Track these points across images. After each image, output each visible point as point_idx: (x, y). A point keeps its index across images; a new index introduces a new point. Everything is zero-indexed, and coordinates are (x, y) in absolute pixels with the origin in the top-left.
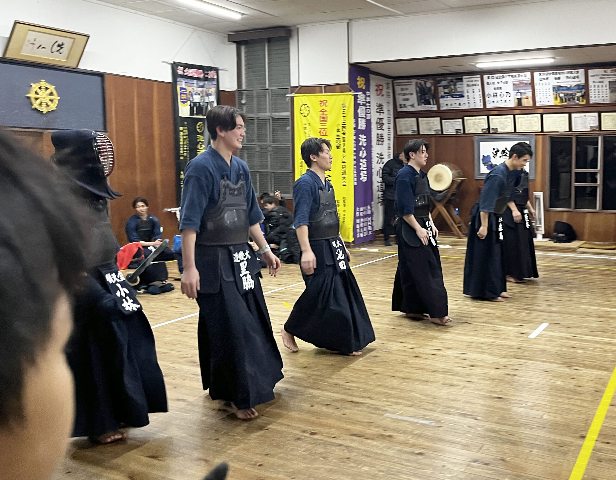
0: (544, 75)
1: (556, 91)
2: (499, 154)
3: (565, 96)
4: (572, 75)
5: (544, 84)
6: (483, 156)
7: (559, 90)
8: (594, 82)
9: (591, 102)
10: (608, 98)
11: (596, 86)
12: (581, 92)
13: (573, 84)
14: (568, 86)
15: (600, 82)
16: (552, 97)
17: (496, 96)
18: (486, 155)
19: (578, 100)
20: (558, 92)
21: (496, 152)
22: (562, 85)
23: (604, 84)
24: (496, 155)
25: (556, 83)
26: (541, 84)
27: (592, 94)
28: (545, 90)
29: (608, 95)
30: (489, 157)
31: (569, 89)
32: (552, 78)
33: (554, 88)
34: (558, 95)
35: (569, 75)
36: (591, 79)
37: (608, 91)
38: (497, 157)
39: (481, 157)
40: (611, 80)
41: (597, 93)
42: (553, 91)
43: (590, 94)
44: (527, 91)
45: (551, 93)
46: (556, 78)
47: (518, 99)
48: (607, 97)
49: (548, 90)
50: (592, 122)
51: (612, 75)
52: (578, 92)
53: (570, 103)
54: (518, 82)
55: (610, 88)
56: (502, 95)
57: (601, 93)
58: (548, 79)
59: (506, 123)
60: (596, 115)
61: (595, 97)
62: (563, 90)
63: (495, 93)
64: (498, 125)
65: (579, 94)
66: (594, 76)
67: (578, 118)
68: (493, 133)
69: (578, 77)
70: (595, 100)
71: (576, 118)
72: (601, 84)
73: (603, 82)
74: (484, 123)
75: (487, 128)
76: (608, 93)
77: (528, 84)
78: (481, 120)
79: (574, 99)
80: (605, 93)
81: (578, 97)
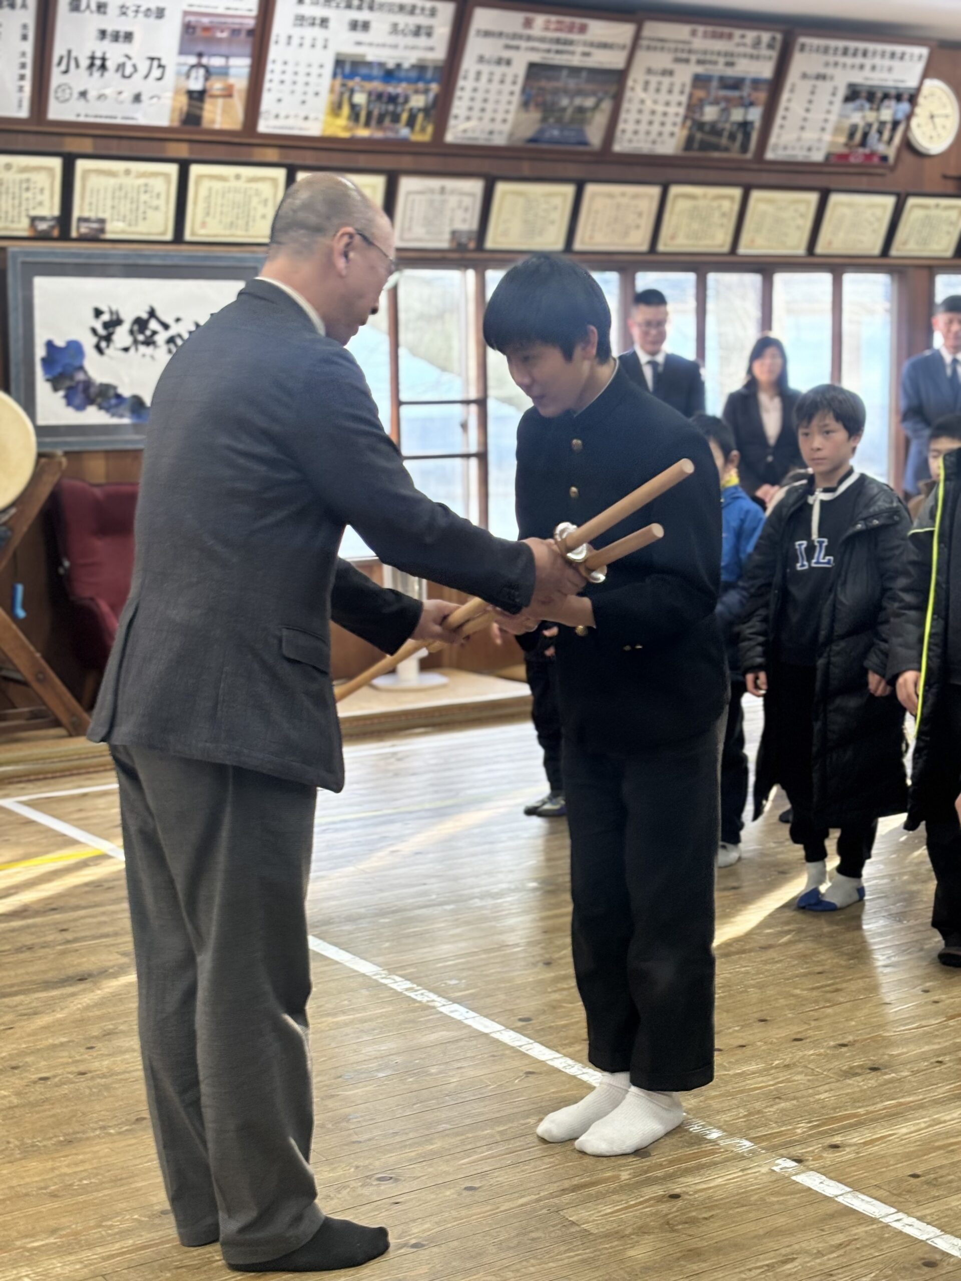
1: (345, 77)
2: (122, 335)
3: (369, 102)
4: (412, 21)
5: (308, 42)
6: (50, 345)
7: (352, 76)
8: (481, 59)
10: (507, 128)
11: (484, 78)
12: (426, 91)
13: (410, 59)
14: (391, 65)
15: (499, 62)
16: (324, 100)
17: (103, 67)
18: (60, 343)
19: (411, 123)
20: (351, 83)
21: (106, 325)
22: (372, 55)
23: (510, 72)
24: (108, 338)
25: (350, 45)
26: (295, 41)
27: (459, 107)
28: (302, 70)
29: (511, 117)
30: (75, 348)
31: (390, 74)
32: (340, 19)
33: (339, 63)
34: (346, 96)
35: (402, 20)
36: (475, 46)
37: (516, 99)
38: (109, 352)
39: (40, 352)
40: (536, 58)
41: (478, 105)
42: (335, 75)
43: (456, 103)
44: (233, 61)
45: (324, 81)
46: (354, 25)
47: (190, 94)
48: (505, 121)
49: (315, 70)
50: (460, 214)
51: (542, 40)
52: (417, 92)
53: (379, 135)
54: (205, 20)
55: (524, 91)
56: (128, 70)
57: (490, 106)
58: (324, 22)
59: (144, 197)
60: (476, 186)
61: (468, 118)
62: (368, 78)
63: (99, 54)
64: (109, 203)
65: (418, 101)
66: (487, 34)
67: (418, 198)
68: (82, 239)
69: (429, 35)
70: (465, 131)
71: (409, 193)
72: (499, 70)
73: (508, 62)
74: (47, 193)
75: (56, 212)
76: (513, 107)
77: (243, 35)
78: (34, 176)
79: (396, 118)
80: (502, 107)
81: (411, 110)
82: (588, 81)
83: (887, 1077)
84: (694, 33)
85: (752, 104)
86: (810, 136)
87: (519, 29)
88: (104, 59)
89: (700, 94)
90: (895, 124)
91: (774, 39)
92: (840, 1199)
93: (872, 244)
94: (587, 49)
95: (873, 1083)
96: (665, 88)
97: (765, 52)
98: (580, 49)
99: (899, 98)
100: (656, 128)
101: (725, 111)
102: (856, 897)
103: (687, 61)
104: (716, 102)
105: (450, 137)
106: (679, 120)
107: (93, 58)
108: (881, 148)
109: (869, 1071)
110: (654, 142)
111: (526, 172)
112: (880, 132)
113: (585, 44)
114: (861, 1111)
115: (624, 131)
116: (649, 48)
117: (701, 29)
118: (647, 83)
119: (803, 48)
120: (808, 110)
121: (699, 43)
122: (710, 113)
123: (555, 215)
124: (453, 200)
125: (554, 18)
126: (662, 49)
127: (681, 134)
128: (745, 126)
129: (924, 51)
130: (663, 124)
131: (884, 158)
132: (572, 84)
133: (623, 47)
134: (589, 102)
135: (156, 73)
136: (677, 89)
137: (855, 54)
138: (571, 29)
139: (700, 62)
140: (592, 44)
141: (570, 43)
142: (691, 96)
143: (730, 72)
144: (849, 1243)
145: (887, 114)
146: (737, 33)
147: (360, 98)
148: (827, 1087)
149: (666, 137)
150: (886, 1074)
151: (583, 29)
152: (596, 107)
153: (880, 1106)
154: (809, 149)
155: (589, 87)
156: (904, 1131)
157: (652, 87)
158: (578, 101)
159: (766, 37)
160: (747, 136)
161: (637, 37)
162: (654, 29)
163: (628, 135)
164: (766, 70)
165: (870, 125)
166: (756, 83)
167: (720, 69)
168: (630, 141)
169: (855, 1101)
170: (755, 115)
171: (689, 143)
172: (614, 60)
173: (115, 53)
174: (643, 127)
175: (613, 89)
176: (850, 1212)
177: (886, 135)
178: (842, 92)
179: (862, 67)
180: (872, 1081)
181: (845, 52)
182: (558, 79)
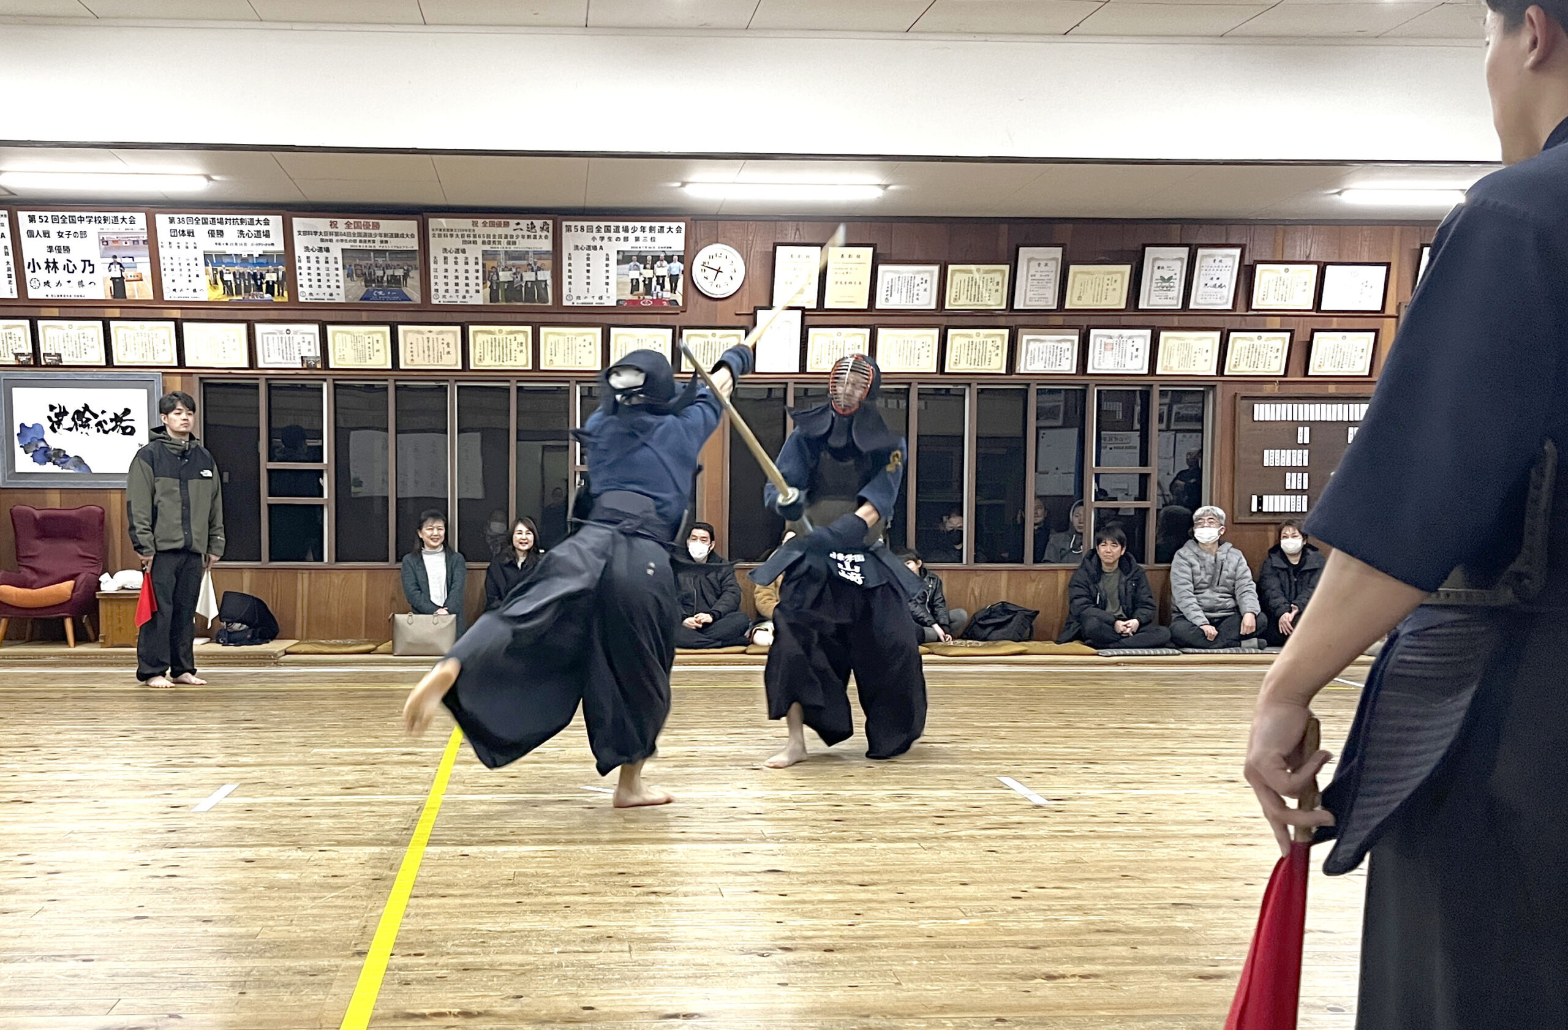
0: (182, 222)
1: (214, 265)
2: (67, 421)
4: (253, 228)
5: (183, 246)
6: (23, 425)
8: (307, 249)
9: (301, 299)
10: (342, 291)
11: (313, 260)
12: (276, 271)
13: (257, 252)
14: (245, 255)
15: (320, 250)
16: (204, 279)
17: (55, 267)
18: (29, 424)
21: (57, 415)
22: (230, 250)
23: (330, 255)
24: (58, 423)
25: (211, 245)
26: (174, 245)
27: (303, 279)
28: (184, 263)
29: (341, 284)
30: (38, 428)
31: (245, 261)
32: (201, 230)
33: (207, 256)
34: (218, 276)
35: (245, 228)
36: (299, 242)
37: (341, 272)
38: (59, 430)
39: (17, 430)
40: (347, 246)
41: (315, 278)
42: (206, 265)
43: (299, 277)
44: (137, 260)
45: (201, 268)
46: (211, 233)
47: (113, 279)
48: (338, 287)
49: (193, 262)
50: (305, 346)
51: (349, 235)
53: (249, 299)
54: (114, 237)
55: (345, 267)
56: (71, 268)
57: (323, 278)
58: (191, 233)
59: (83, 341)
60: (315, 329)
61: (311, 287)
62: (233, 265)
63: (51, 260)
64: (62, 345)
66: (306, 233)
67: (270, 336)
68: (47, 366)
69: (268, 235)
70: (310, 294)
71: (265, 334)
72: (323, 255)
73: (327, 250)
74: (23, 339)
75: (30, 351)
76: (341, 278)
77: (141, 243)
78: (13, 331)
80: (333, 278)
81: (268, 282)
82: (393, 258)
84: (475, 224)
85: (539, 269)
86: (598, 289)
87: (329, 229)
88: (55, 263)
90: (675, 277)
91: (545, 224)
94: (383, 239)
96: (461, 261)
97: (539, 233)
98: (378, 239)
99: (669, 259)
100: (462, 288)
103: (475, 242)
106: (480, 281)
107: (47, 262)
108: (667, 295)
110: (464, 297)
113: (380, 235)
115: (437, 290)
116: (437, 235)
117: (480, 221)
118: (445, 258)
119: (569, 229)
120: (588, 271)
121: (480, 230)
122: (504, 276)
123: (380, 346)
125: (352, 221)
126: (452, 236)
129: (681, 225)
130: (467, 285)
132: (380, 261)
134: (399, 273)
135: (89, 269)
136: (472, 261)
137: (617, 231)
138: (367, 226)
139: (484, 242)
140: (386, 235)
141: (370, 235)
143: (512, 248)
145: (662, 270)
146: (513, 222)
149: (473, 294)
151: (376, 226)
154: (601, 298)
155: (395, 263)
157: (451, 260)
158: (389, 272)
159: (538, 223)
161: (423, 228)
162: (440, 223)
163: (441, 292)
164: (546, 245)
165: (650, 279)
166: (539, 254)
167: (503, 247)
168: (444, 296)
170: (546, 275)
171: (493, 297)
172: (411, 244)
173: (61, 259)
174: (452, 287)
175: (419, 262)
177: (667, 285)
178: (614, 258)
179: (626, 239)
181: (608, 229)
182: (369, 258)
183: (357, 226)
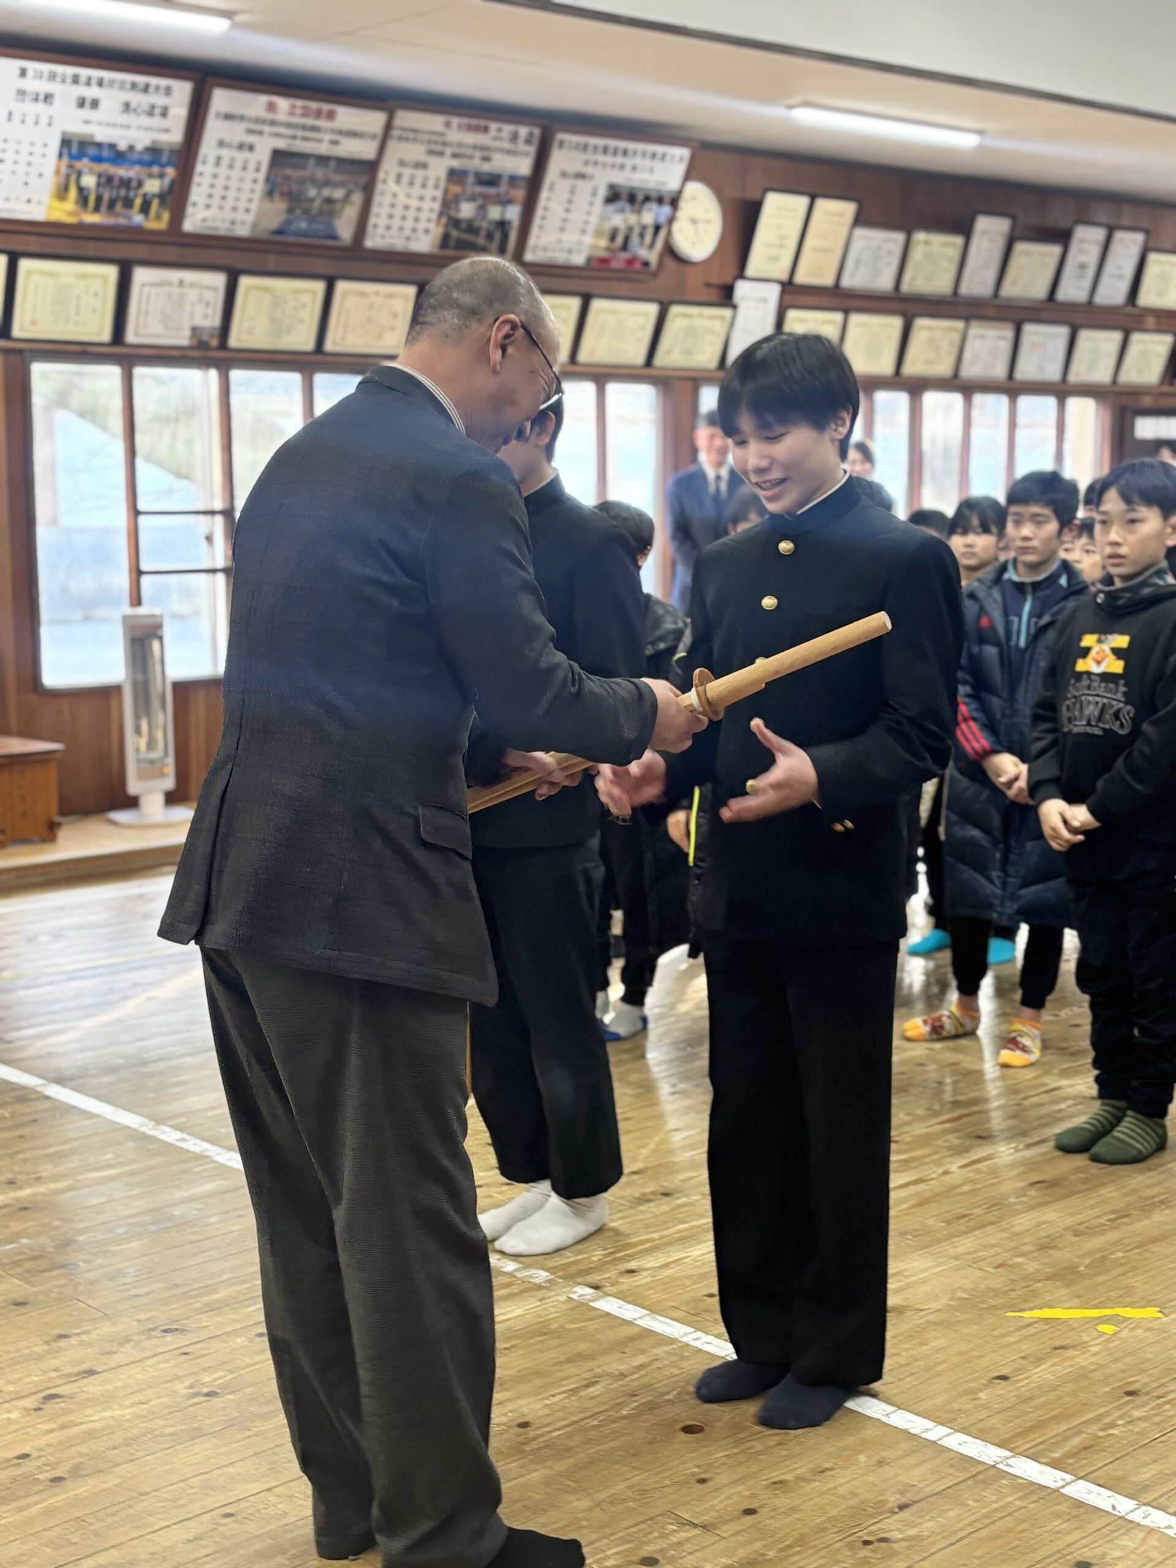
0: (39, 75)
1: (71, 157)
3: (99, 185)
4: (146, 100)
5: (30, 120)
7: (80, 156)
8: (221, 144)
10: (250, 218)
11: (225, 162)
12: (161, 176)
13: (142, 140)
14: (122, 146)
15: (241, 147)
16: (49, 181)
19: (145, 208)
20: (78, 165)
22: (102, 135)
23: (252, 158)
25: (75, 122)
26: (17, 117)
27: (197, 193)
28: (25, 149)
29: (254, 206)
31: (121, 156)
32: (66, 94)
33: (66, 142)
34: (73, 178)
35: (135, 98)
36: (214, 129)
37: (260, 187)
40: (281, 144)
41: (218, 192)
42: (60, 155)
43: (194, 189)
45: (49, 162)
46: (81, 103)
48: (247, 210)
49: (38, 150)
50: (200, 310)
51: (289, 125)
52: (151, 176)
53: (110, 221)
55: (268, 179)
57: (231, 194)
58: (48, 98)
60: (218, 280)
61: (208, 206)
62: (98, 159)
65: (153, 186)
66: (229, 117)
69: (164, 113)
70: (204, 220)
71: (143, 285)
72: (241, 156)
73: (251, 148)
76: (257, 196)
79: (128, 203)
80: (245, 195)
81: (145, 195)
82: (338, 171)
83: (679, 1202)
84: (448, 125)
85: (509, 202)
86: (570, 237)
87: (262, 113)
89: (456, 189)
90: (657, 228)
91: (531, 134)
92: (639, 1322)
93: (636, 355)
94: (336, 137)
95: (665, 1208)
96: (418, 181)
97: (522, 147)
98: (328, 137)
99: (660, 201)
100: (409, 224)
101: (482, 208)
102: (640, 1025)
103: (441, 154)
104: (472, 198)
105: (188, 226)
106: (434, 216)
108: (643, 253)
109: (660, 1197)
110: (408, 239)
111: (272, 267)
112: (642, 236)
113: (333, 131)
114: (655, 1236)
115: (375, 226)
116: (400, 138)
117: (455, 121)
118: (399, 176)
119: (561, 144)
120: (567, 211)
121: (454, 135)
122: (467, 210)
123: (304, 314)
124: (192, 295)
125: (299, 103)
126: (415, 140)
127: (437, 231)
128: (503, 225)
129: (684, 153)
130: (417, 220)
131: (646, 264)
132: (320, 173)
133: (374, 137)
134: (338, 194)
136: (431, 183)
137: (615, 153)
138: (318, 114)
139: (455, 156)
140: (340, 132)
141: (317, 129)
142: (446, 191)
143: (486, 167)
144: (649, 1364)
145: (648, 217)
146: (494, 126)
147: (89, 181)
148: (620, 1215)
149: (420, 234)
150: (678, 1198)
151: (331, 115)
152: (346, 198)
153: (673, 1230)
154: (570, 251)
155: (339, 178)
156: (698, 1252)
157: (405, 180)
158: (327, 192)
159: (523, 131)
160: (505, 236)
161: (388, 127)
162: (406, 118)
163: (381, 230)
164: (523, 166)
165: (631, 229)
166: (513, 180)
167: (476, 164)
168: (383, 237)
169: (648, 1226)
171: (445, 241)
172: (365, 150)
174: (396, 222)
175: (363, 180)
176: (648, 1333)
177: (648, 238)
178: (602, 193)
179: (622, 167)
180: (665, 1206)
181: (605, 150)
182: (304, 167)
183: (306, 113)
